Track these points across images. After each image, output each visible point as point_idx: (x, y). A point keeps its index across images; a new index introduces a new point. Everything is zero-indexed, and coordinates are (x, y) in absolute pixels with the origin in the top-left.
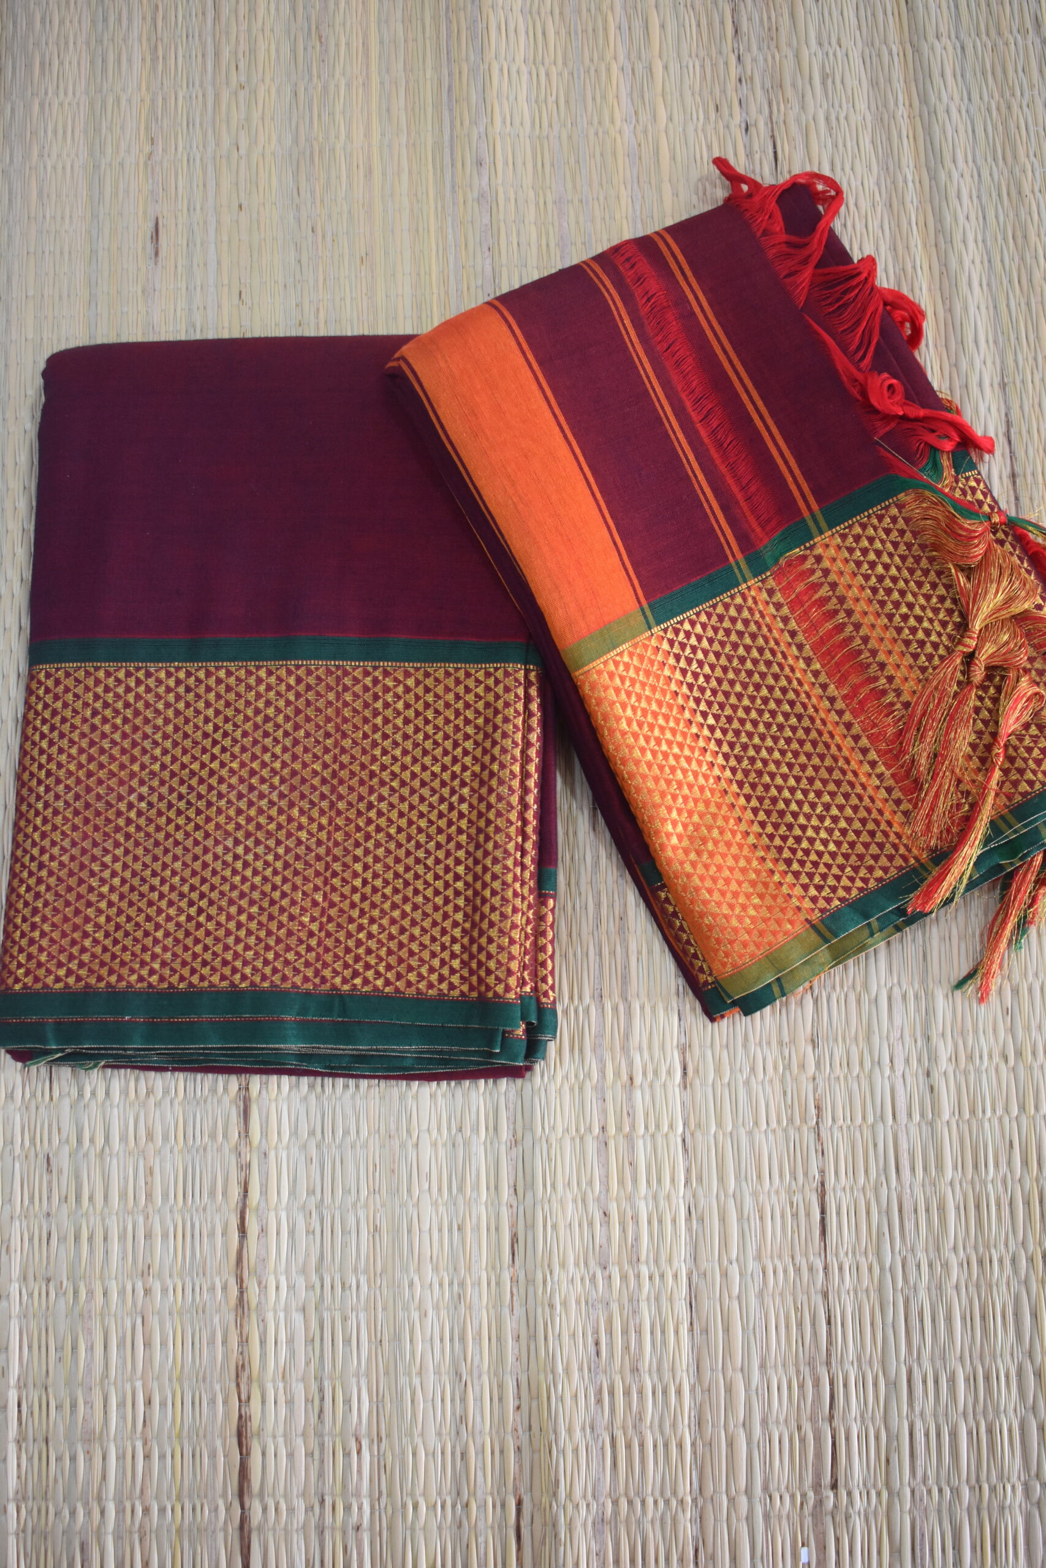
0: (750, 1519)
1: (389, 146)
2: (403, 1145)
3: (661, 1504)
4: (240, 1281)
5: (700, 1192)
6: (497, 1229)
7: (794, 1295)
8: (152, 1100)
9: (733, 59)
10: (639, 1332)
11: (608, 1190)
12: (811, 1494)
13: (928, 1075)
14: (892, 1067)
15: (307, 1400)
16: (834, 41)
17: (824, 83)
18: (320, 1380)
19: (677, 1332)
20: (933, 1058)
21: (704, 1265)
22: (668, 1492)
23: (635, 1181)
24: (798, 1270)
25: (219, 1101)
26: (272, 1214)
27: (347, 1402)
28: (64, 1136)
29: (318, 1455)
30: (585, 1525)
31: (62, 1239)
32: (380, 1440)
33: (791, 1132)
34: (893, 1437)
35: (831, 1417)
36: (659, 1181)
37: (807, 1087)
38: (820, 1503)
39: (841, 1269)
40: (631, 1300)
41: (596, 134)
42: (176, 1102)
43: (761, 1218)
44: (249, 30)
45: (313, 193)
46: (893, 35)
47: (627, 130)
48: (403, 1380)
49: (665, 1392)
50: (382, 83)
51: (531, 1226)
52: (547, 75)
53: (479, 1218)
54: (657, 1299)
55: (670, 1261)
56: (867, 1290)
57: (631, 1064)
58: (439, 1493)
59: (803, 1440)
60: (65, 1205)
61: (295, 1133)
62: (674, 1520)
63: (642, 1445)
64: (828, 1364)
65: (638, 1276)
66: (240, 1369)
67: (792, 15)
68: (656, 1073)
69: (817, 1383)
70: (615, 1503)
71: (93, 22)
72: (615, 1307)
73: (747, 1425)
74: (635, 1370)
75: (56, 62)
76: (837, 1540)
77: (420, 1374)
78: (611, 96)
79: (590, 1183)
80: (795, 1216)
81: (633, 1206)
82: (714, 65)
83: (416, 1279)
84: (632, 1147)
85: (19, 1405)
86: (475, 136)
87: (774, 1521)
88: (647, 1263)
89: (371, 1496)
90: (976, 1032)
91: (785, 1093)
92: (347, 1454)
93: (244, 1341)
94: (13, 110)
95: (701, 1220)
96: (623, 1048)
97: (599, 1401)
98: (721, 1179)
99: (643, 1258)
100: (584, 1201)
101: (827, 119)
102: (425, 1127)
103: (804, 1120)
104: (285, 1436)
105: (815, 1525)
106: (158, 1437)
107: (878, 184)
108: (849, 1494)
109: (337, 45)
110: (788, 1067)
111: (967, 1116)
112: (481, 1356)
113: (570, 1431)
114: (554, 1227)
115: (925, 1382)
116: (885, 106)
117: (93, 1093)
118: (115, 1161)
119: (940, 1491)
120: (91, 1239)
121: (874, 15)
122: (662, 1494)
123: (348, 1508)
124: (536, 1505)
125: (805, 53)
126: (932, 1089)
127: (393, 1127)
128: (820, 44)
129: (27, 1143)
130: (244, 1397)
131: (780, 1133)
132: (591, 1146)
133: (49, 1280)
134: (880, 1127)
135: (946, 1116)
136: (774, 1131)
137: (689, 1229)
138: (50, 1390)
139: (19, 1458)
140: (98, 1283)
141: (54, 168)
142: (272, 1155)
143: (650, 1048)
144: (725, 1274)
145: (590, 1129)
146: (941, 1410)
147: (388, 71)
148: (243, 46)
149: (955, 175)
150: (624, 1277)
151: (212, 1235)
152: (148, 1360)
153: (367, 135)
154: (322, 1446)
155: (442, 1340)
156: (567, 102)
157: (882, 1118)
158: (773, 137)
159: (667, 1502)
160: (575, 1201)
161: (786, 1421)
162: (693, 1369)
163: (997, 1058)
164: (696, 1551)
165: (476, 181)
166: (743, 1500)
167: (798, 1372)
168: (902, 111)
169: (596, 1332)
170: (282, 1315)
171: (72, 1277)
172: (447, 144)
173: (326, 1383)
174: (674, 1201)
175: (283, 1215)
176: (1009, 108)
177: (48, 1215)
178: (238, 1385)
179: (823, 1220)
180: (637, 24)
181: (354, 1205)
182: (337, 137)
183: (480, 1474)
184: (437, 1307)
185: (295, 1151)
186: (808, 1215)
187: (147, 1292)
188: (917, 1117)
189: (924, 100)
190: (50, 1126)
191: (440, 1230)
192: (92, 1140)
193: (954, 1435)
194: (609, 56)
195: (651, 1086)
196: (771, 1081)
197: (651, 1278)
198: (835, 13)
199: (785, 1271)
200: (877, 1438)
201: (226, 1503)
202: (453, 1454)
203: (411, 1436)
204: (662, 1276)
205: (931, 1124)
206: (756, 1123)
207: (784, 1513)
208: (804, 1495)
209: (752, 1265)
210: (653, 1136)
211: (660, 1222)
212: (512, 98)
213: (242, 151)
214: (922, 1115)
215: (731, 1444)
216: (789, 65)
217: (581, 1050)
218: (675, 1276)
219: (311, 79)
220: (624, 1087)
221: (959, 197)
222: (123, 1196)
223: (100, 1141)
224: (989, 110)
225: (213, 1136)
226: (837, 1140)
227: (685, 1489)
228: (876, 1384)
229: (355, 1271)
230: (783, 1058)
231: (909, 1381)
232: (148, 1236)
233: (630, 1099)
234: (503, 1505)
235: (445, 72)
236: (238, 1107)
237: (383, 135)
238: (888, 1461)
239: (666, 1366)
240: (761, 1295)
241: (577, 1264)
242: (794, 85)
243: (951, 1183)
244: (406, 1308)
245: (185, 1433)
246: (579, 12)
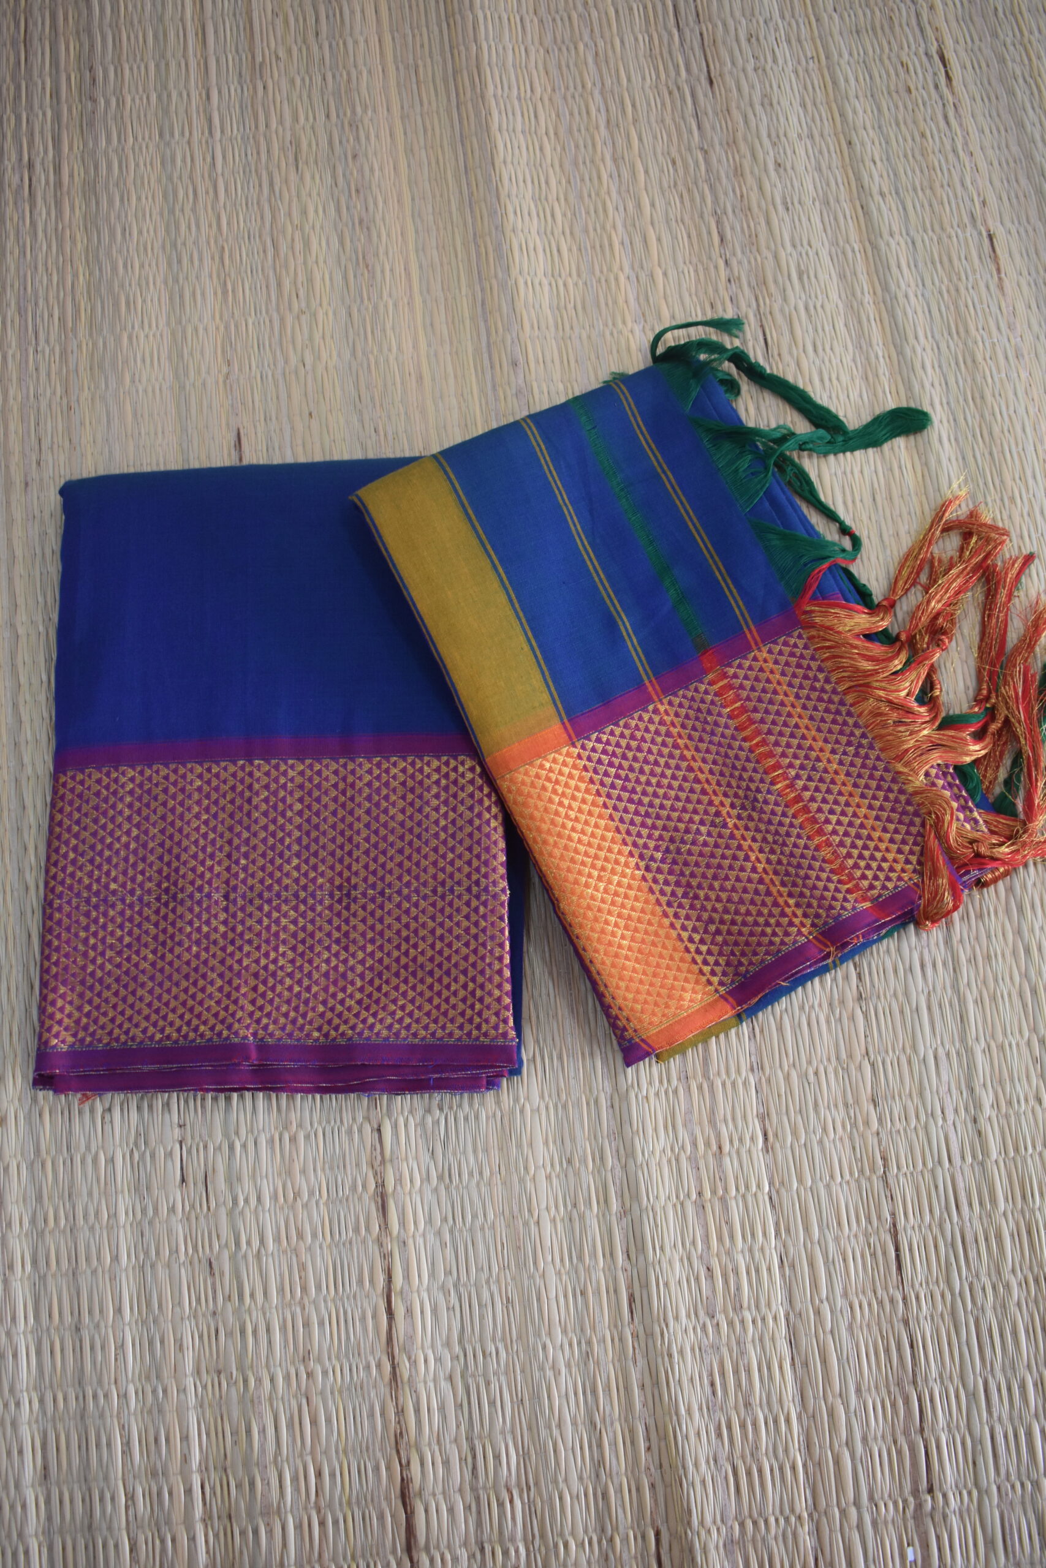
0: (860, 1526)
1: (436, 355)
2: (526, 1224)
3: (782, 1521)
4: (392, 1357)
5: (789, 1243)
6: (615, 1291)
7: (879, 1324)
8: (299, 1203)
9: (721, 264)
10: (749, 1372)
11: (709, 1248)
12: (911, 1500)
13: (975, 1121)
14: (944, 1119)
15: (460, 1459)
16: (805, 243)
17: (800, 278)
18: (470, 1439)
19: (781, 1367)
20: (979, 1106)
21: (798, 1306)
22: (787, 1510)
23: (732, 1237)
24: (881, 1303)
25: (360, 1199)
26: (416, 1295)
27: (497, 1457)
28: (223, 1241)
29: (476, 1508)
30: (717, 1547)
31: (229, 1334)
32: (529, 1488)
33: (863, 1182)
34: (977, 1442)
35: (922, 1430)
36: (753, 1235)
37: (872, 1140)
38: (919, 1506)
39: (917, 1298)
40: (738, 1343)
41: (612, 334)
42: (321, 1202)
43: (844, 1260)
44: (305, 263)
45: (372, 399)
46: (853, 236)
47: (637, 329)
48: (544, 1433)
49: (776, 1421)
50: (424, 302)
51: (646, 1285)
52: (565, 285)
53: (598, 1282)
54: (761, 1340)
55: (769, 1305)
56: (942, 1315)
57: (718, 1136)
58: (586, 1531)
59: (899, 1452)
60: (229, 1305)
61: (430, 1221)
62: (795, 1535)
63: (760, 1471)
64: (915, 1383)
65: (742, 1322)
66: (399, 1437)
67: (768, 223)
68: (741, 1140)
69: (907, 1401)
70: (742, 1525)
71: (169, 264)
72: (725, 1351)
73: (849, 1444)
74: (747, 1405)
75: (140, 301)
76: (938, 1538)
77: (559, 1426)
78: (621, 301)
79: (694, 1243)
80: (874, 1255)
81: (732, 1260)
82: (706, 269)
83: (548, 1342)
84: (725, 1207)
85: (202, 1487)
86: (509, 342)
87: (881, 1526)
88: (749, 1308)
89: (525, 1540)
90: (1012, 1080)
91: (854, 1148)
92: (501, 1505)
93: (400, 1412)
94: (105, 344)
95: (792, 1266)
96: (710, 1122)
97: (719, 1435)
98: (807, 1229)
99: (745, 1305)
100: (689, 1259)
101: (807, 309)
102: (543, 1206)
103: (873, 1170)
104: (444, 1493)
105: (917, 1526)
106: (330, 1506)
107: (854, 360)
108: (945, 1496)
109: (383, 272)
110: (854, 1125)
111: (1012, 1154)
112: (611, 1407)
113: (696, 1465)
114: (666, 1284)
115: (999, 1390)
116: (854, 295)
117: (246, 1201)
118: (270, 1260)
119: (1022, 1485)
120: (255, 1332)
121: (836, 219)
122: (782, 1512)
123: (506, 1553)
124: (674, 1535)
125: (782, 255)
126: (979, 1133)
127: (516, 1209)
128: (794, 246)
129: (190, 1251)
130: (404, 1462)
131: (853, 1184)
132: (690, 1210)
133: (219, 1372)
134: (939, 1171)
135: (994, 1155)
136: (848, 1182)
137: (783, 1275)
138: (229, 1471)
139: (206, 1535)
140: (265, 1372)
141: (145, 391)
142: (410, 1242)
143: (734, 1119)
144: (818, 1313)
145: (688, 1195)
146: (1016, 1413)
147: (428, 291)
148: (301, 278)
149: (919, 350)
150: (731, 1324)
151: (363, 1319)
152: (316, 1435)
153: (415, 346)
154: (478, 1499)
155: (576, 1394)
156: (584, 308)
157: (940, 1162)
158: (762, 326)
159: (787, 1519)
160: (681, 1260)
161: (883, 1437)
162: (798, 1399)
163: (1032, 1102)
164: (816, 1560)
165: (513, 378)
166: (853, 1511)
167: (889, 1392)
168: (868, 298)
169: (711, 1374)
170: (431, 1385)
171: (241, 1368)
172: (484, 350)
173: (476, 1442)
174: (767, 1252)
175: (425, 1295)
176: (957, 290)
177: (214, 1313)
178: (398, 1452)
179: (898, 1257)
180: (638, 240)
181: (488, 1282)
182: (390, 350)
183: (620, 1511)
184: (568, 1366)
185: (431, 1237)
186: (884, 1253)
187: (309, 1375)
188: (969, 1159)
189: (886, 288)
190: (210, 1234)
191: (566, 1296)
192: (249, 1243)
193: (1029, 1435)
194: (616, 268)
195: (738, 1152)
196: (841, 1139)
197: (754, 1322)
198: (803, 219)
199: (870, 1305)
200: (963, 1444)
201: (396, 1559)
202: (595, 1494)
203: (555, 1481)
204: (763, 1319)
205: (982, 1164)
206: (832, 1177)
207: (889, 1519)
208: (905, 1501)
209: (840, 1302)
210: (744, 1196)
211: (757, 1271)
212: (537, 306)
213: (308, 367)
214: (974, 1157)
215: (837, 1462)
216: (770, 264)
217: (674, 1127)
218: (775, 1318)
219: (362, 301)
220: (714, 1155)
221: (923, 367)
222: (281, 1290)
223: (256, 1243)
224: (940, 293)
225: (357, 1230)
226: (904, 1188)
227: (801, 1506)
228: (957, 1397)
229: (494, 1340)
230: (850, 1118)
231: (986, 1391)
232: (307, 1324)
233: (720, 1165)
234: (644, 1537)
235: (478, 288)
236: (376, 1203)
237: (429, 345)
238: (974, 1463)
239: (774, 1399)
240: (850, 1328)
241: (688, 1316)
242: (776, 282)
243: (1005, 1214)
244: (542, 1369)
245: (354, 1500)
246: (586, 231)
